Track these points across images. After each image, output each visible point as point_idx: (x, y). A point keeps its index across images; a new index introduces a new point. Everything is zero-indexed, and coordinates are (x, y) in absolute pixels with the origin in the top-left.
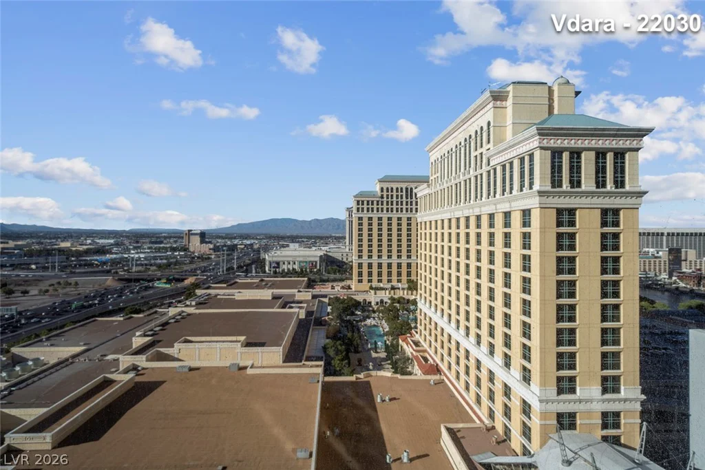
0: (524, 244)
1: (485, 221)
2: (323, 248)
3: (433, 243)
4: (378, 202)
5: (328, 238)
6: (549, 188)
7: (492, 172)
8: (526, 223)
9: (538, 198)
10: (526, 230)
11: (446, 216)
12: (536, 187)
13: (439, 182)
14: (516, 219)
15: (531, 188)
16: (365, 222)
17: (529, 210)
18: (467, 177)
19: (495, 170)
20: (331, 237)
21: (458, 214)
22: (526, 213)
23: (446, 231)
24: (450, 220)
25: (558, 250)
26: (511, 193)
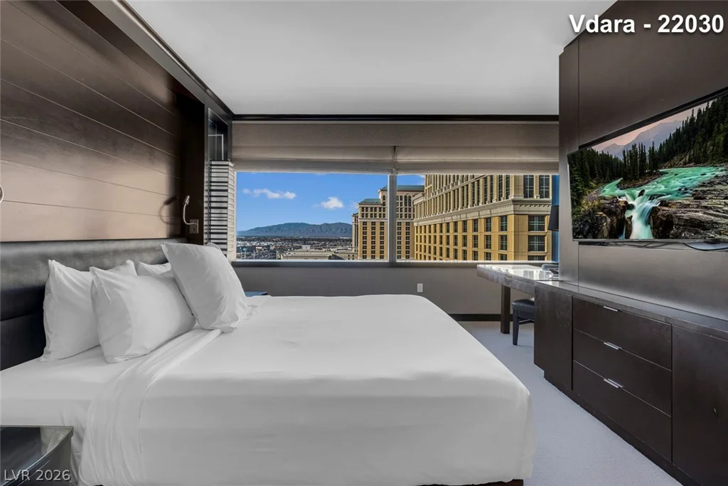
0: (502, 246)
1: (470, 226)
2: (332, 250)
3: (427, 244)
4: (380, 208)
5: (336, 240)
6: (522, 198)
7: (476, 183)
8: (503, 228)
9: (512, 206)
10: (504, 233)
11: (438, 221)
12: (512, 197)
13: (433, 191)
14: (495, 224)
15: (507, 198)
16: (369, 226)
17: (506, 216)
18: (455, 187)
19: (478, 181)
20: (339, 240)
21: (448, 219)
22: (503, 219)
23: (438, 235)
24: (441, 225)
25: (529, 250)
26: (491, 202)
